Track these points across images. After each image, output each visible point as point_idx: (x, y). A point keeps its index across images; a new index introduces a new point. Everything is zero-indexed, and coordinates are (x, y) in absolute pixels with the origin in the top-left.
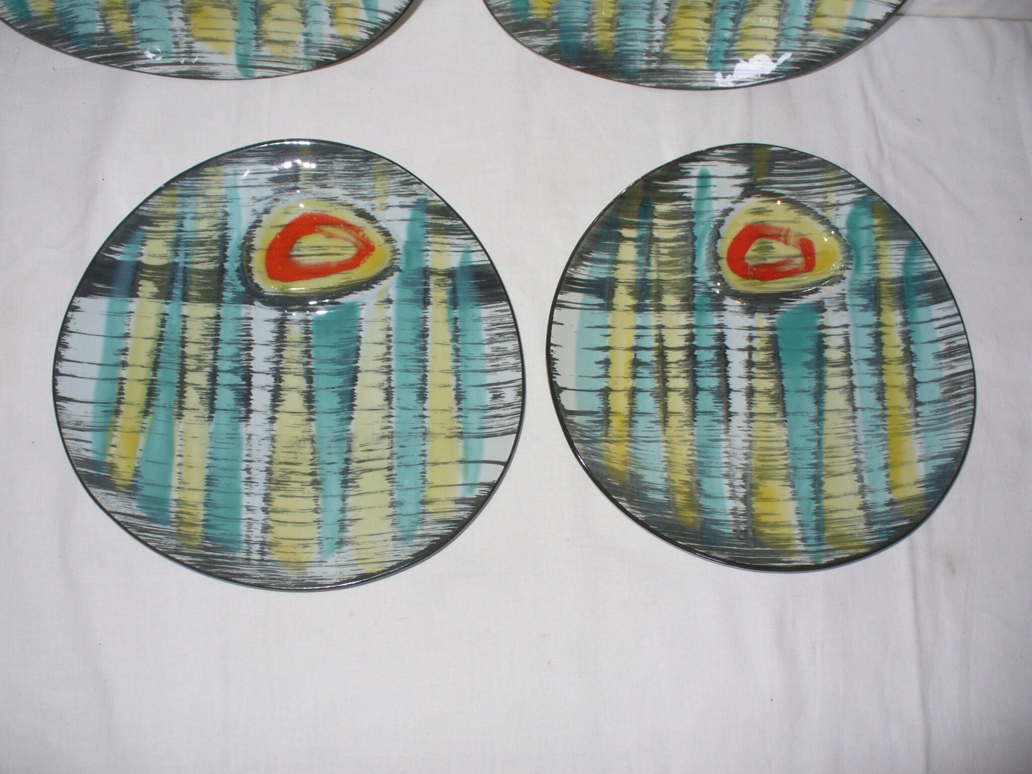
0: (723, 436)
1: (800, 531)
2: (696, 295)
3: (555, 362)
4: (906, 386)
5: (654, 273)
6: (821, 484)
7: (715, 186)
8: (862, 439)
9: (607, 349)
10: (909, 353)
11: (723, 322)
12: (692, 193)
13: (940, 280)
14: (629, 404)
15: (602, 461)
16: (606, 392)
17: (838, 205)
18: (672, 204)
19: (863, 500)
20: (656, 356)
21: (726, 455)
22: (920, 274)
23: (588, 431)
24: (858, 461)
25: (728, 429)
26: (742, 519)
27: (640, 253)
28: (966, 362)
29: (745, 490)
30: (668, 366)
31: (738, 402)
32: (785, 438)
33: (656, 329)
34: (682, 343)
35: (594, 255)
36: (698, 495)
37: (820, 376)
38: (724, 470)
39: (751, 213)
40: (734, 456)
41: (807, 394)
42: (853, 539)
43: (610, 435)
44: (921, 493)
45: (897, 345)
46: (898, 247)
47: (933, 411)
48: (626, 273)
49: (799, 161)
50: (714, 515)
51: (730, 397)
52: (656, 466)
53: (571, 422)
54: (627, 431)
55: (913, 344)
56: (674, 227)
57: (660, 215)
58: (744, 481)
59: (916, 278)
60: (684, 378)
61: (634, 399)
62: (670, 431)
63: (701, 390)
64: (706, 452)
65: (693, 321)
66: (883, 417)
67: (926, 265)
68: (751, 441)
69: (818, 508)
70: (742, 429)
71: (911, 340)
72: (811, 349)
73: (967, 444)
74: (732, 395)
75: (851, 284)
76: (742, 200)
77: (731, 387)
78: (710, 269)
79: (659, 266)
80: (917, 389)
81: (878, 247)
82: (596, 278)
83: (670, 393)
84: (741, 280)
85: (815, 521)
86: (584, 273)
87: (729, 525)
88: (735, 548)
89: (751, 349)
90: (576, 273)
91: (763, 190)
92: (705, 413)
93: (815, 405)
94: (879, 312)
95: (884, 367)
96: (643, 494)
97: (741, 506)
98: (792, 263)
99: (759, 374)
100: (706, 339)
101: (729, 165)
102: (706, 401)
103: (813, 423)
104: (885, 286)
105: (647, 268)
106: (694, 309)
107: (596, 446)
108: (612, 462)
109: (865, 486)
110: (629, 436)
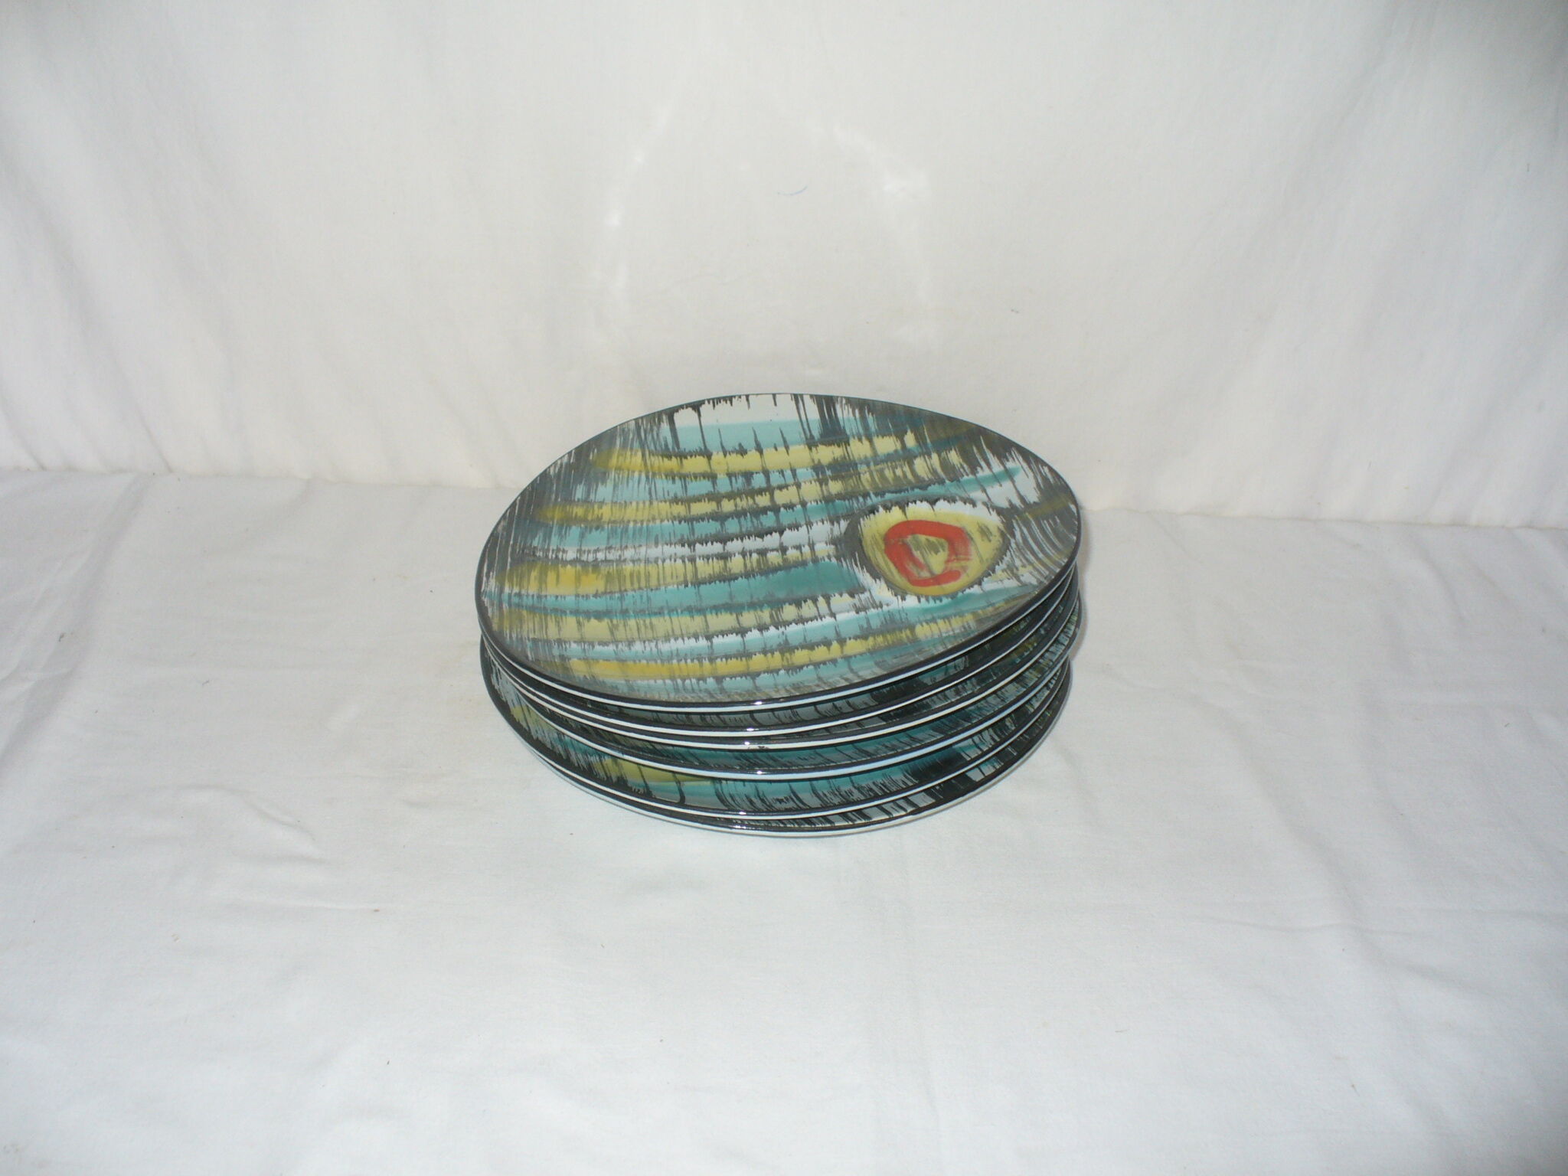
1: (531, 595)
2: (847, 501)
3: (728, 402)
6: (599, 619)
7: (1001, 485)
9: (759, 449)
11: (815, 524)
14: (694, 473)
15: (617, 448)
16: (704, 452)
17: (1016, 577)
18: (963, 463)
19: (572, 641)
20: (760, 488)
21: (637, 546)
23: (653, 437)
25: (671, 544)
26: (551, 556)
27: (889, 456)
29: (590, 561)
30: (749, 498)
31: (709, 550)
32: (663, 587)
33: (795, 483)
34: (781, 502)
35: (870, 418)
36: (582, 526)
37: (754, 605)
38: (616, 547)
40: (636, 553)
41: (728, 599)
43: (653, 458)
48: (859, 449)
49: (1065, 531)
50: (557, 537)
51: (715, 543)
52: (619, 496)
53: (660, 420)
54: (660, 472)
61: (702, 478)
70: (673, 556)
72: (793, 595)
74: (718, 545)
75: (899, 611)
76: (991, 510)
77: (729, 543)
79: (877, 471)
80: (744, 678)
81: (961, 615)
82: (844, 427)
83: (714, 503)
85: (545, 608)
86: (845, 415)
87: (543, 545)
88: (511, 543)
89: (782, 549)
90: (841, 406)
91: (1013, 522)
92: (692, 529)
93: (712, 606)
94: (862, 637)
96: (582, 480)
97: (569, 557)
99: (751, 562)
100: (790, 517)
101: (1034, 486)
102: (707, 528)
103: (686, 607)
104: (904, 635)
105: (872, 464)
106: (827, 502)
107: (636, 445)
108: (618, 458)
109: (593, 647)
110: (654, 474)
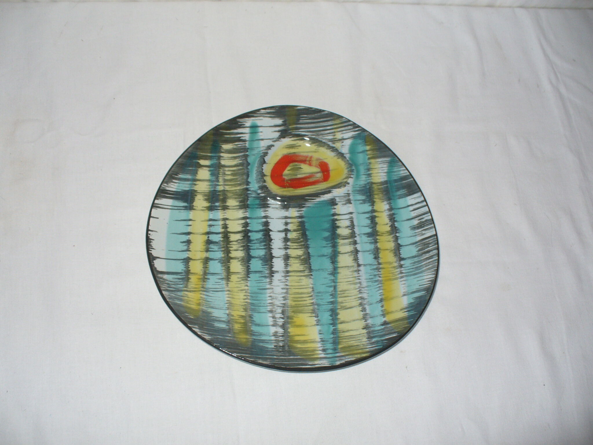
0: (268, 286)
1: (322, 345)
2: (249, 199)
3: (152, 241)
4: (393, 248)
5: (222, 187)
6: (337, 314)
7: (261, 132)
8: (364, 284)
9: (189, 233)
10: (394, 228)
11: (267, 215)
12: (247, 137)
13: (411, 181)
14: (203, 268)
15: (182, 303)
16: (187, 261)
17: (343, 139)
18: (234, 144)
19: (365, 323)
20: (222, 238)
21: (270, 298)
22: (398, 178)
23: (173, 284)
24: (362, 298)
25: (271, 281)
26: (281, 338)
27: (212, 175)
28: (431, 230)
29: (283, 320)
30: (230, 243)
31: (278, 264)
32: (311, 286)
33: (222, 221)
34: (240, 229)
35: (181, 176)
36: (250, 324)
37: (334, 246)
38: (269, 308)
39: (286, 148)
40: (276, 299)
41: (326, 257)
42: (358, 348)
43: (189, 287)
44: (405, 315)
45: (386, 223)
46: (383, 162)
47: (411, 264)
48: (202, 187)
49: (316, 114)
50: (261, 337)
51: (272, 261)
52: (221, 306)
53: (161, 278)
54: (201, 284)
55: (396, 222)
56: (235, 158)
57: (226, 151)
58: (283, 314)
59: (396, 181)
60: (241, 250)
61: (207, 265)
62: (231, 284)
63: (253, 257)
64: (257, 297)
65: (247, 215)
66: (378, 269)
67: (402, 172)
68: (287, 289)
69: (334, 330)
70: (281, 281)
71: (395, 219)
72: (327, 229)
73: (434, 282)
74: (274, 260)
75: (353, 187)
76: (280, 140)
77: (273, 255)
78: (258, 182)
79: (224, 182)
80: (401, 250)
81: (370, 163)
82: (182, 190)
83: (231, 261)
84: (281, 189)
85: (333, 338)
86: (173, 187)
87: (272, 343)
88: (275, 357)
89: (286, 231)
90: (168, 187)
91: (293, 133)
92: (256, 272)
93: (331, 264)
94: (373, 203)
95: (378, 237)
96: (210, 323)
97: (281, 331)
98: (314, 177)
99: (293, 246)
100: (256, 226)
101: (270, 119)
102: (256, 265)
103: (330, 276)
104: (376, 187)
105: (217, 183)
106: (248, 207)
107: (179, 293)
108: (190, 304)
109: (367, 314)
110: (203, 287)
